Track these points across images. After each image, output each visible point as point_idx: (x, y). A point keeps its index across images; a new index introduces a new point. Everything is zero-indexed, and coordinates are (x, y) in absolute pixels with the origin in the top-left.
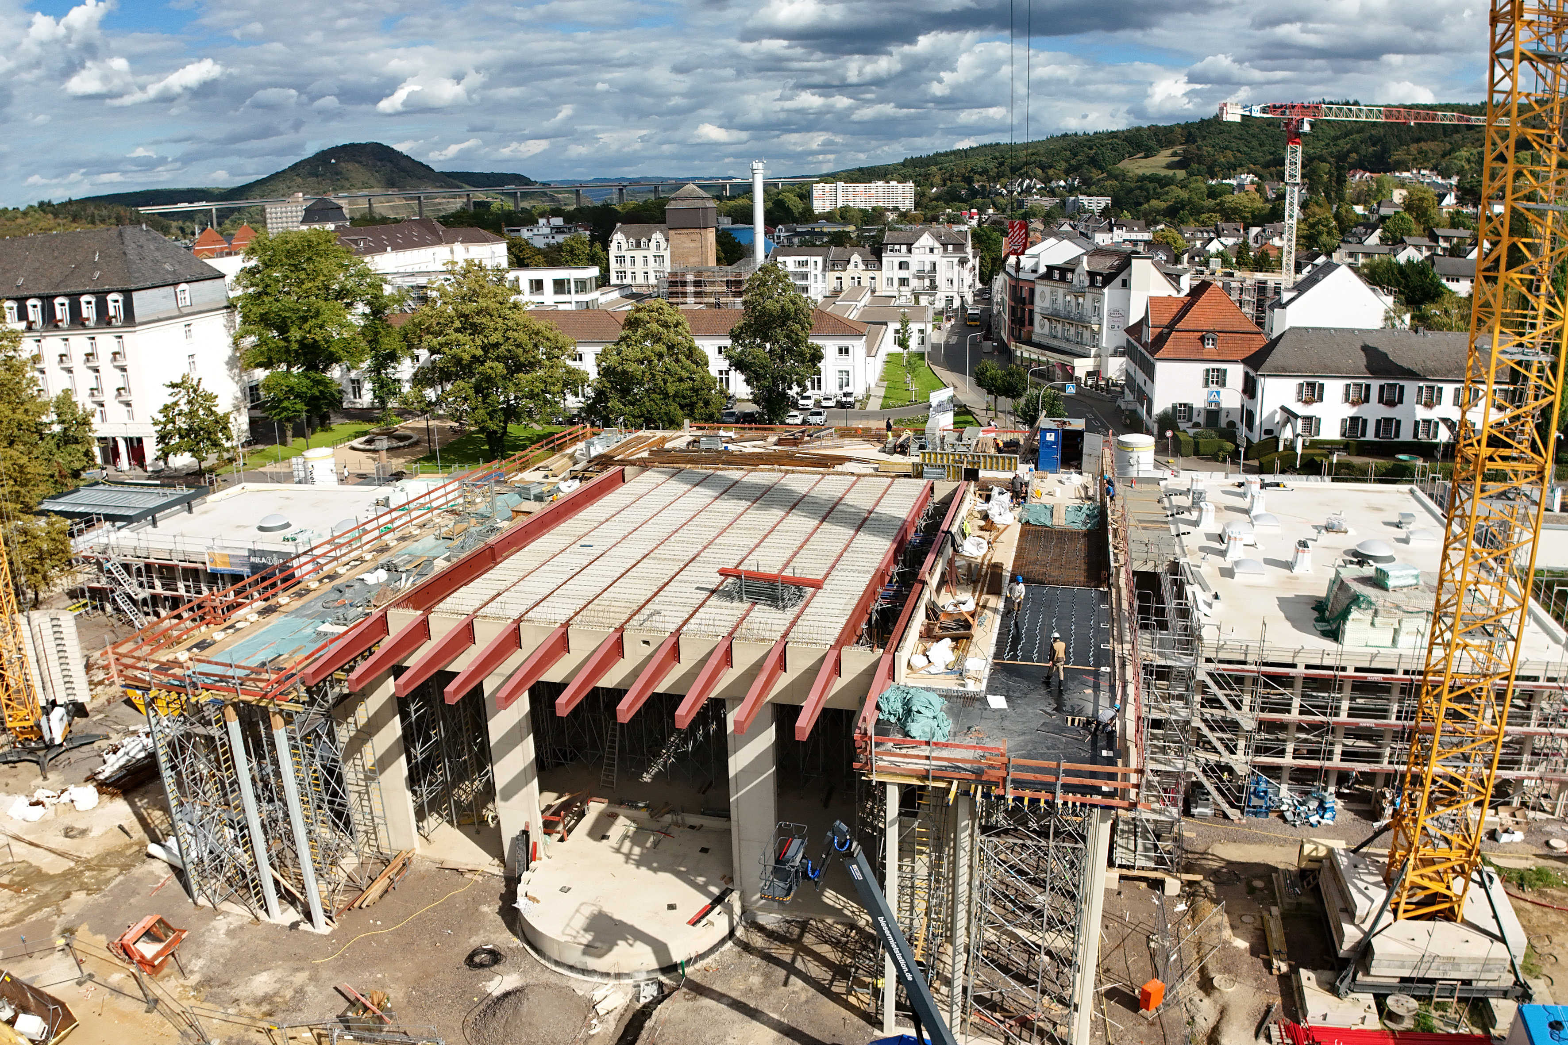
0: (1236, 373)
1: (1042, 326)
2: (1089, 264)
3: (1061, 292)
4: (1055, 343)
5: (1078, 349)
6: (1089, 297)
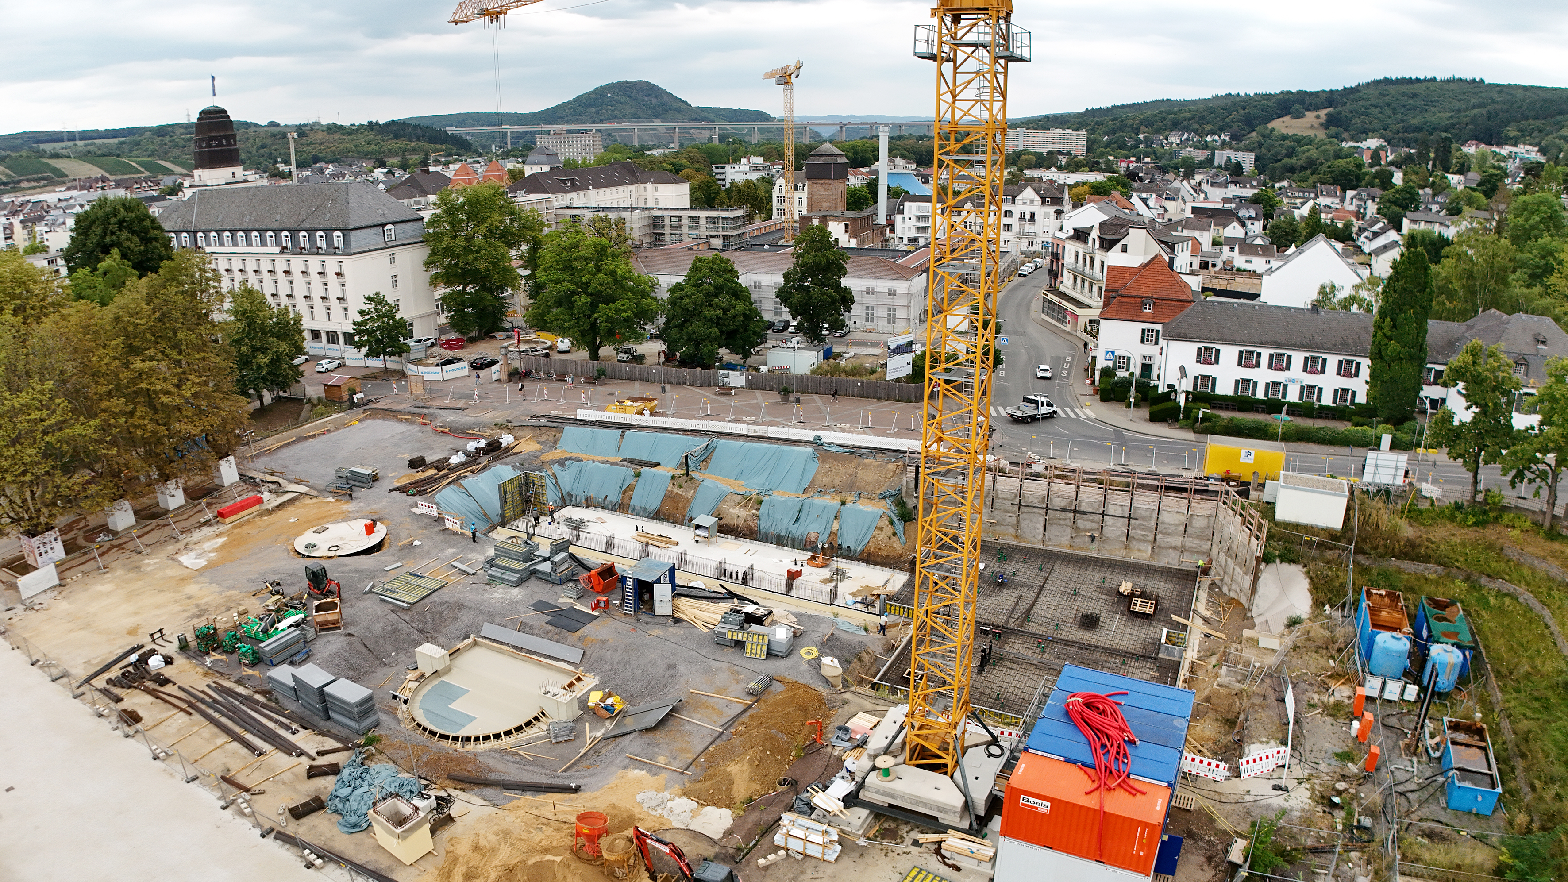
1: (1068, 279)
2: (1100, 230)
3: (1081, 251)
4: (1074, 294)
6: (1098, 257)
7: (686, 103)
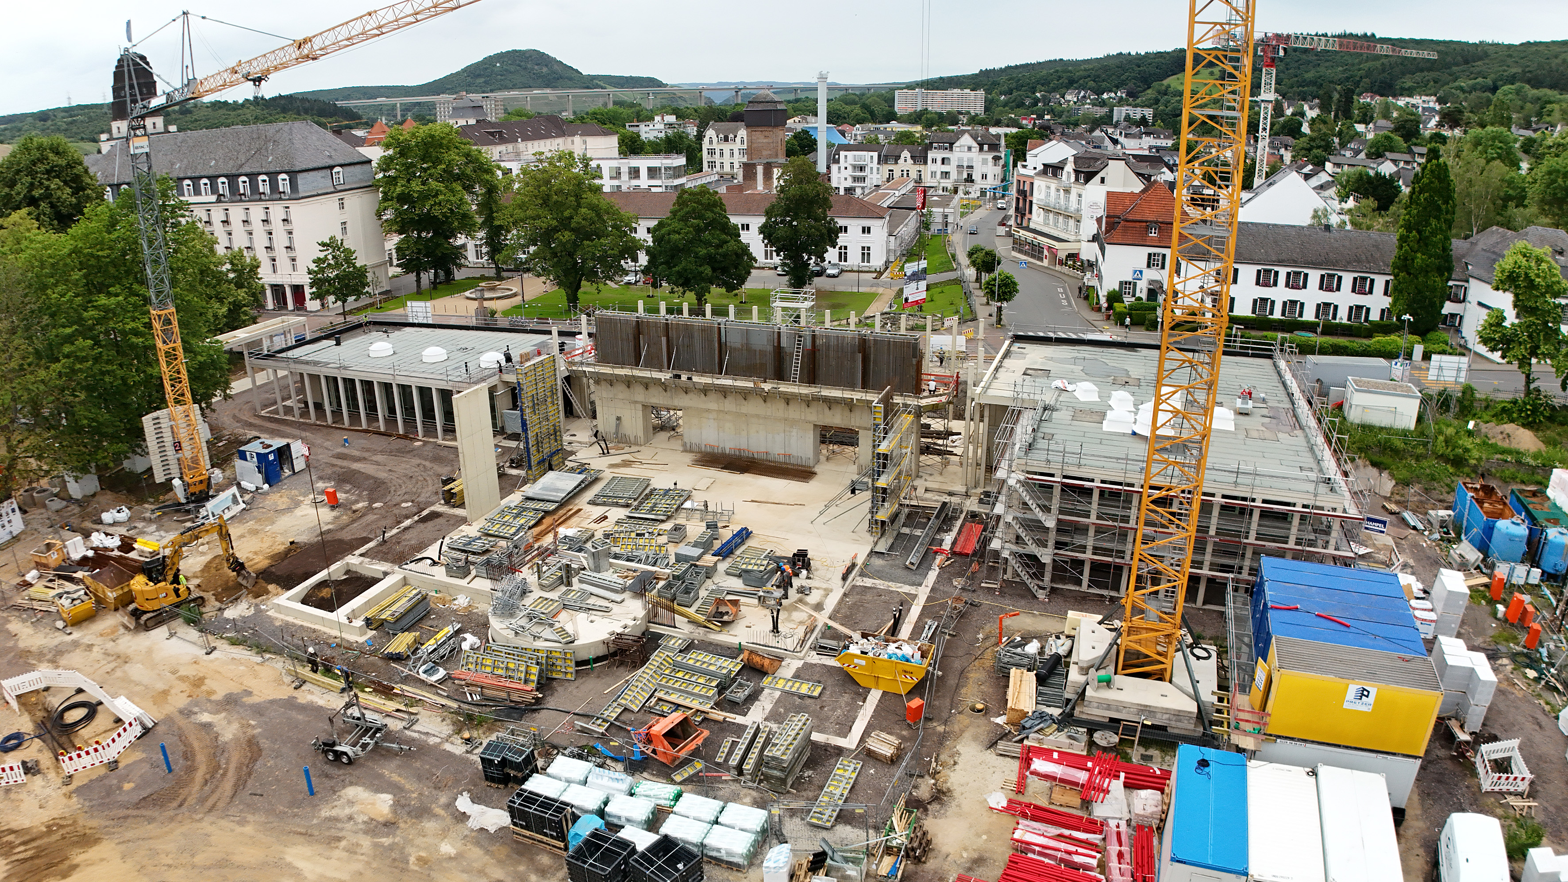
1: (1038, 216)
2: (1075, 163)
3: (1053, 187)
4: (1046, 229)
5: (1063, 235)
6: (1074, 191)
7: (577, 71)
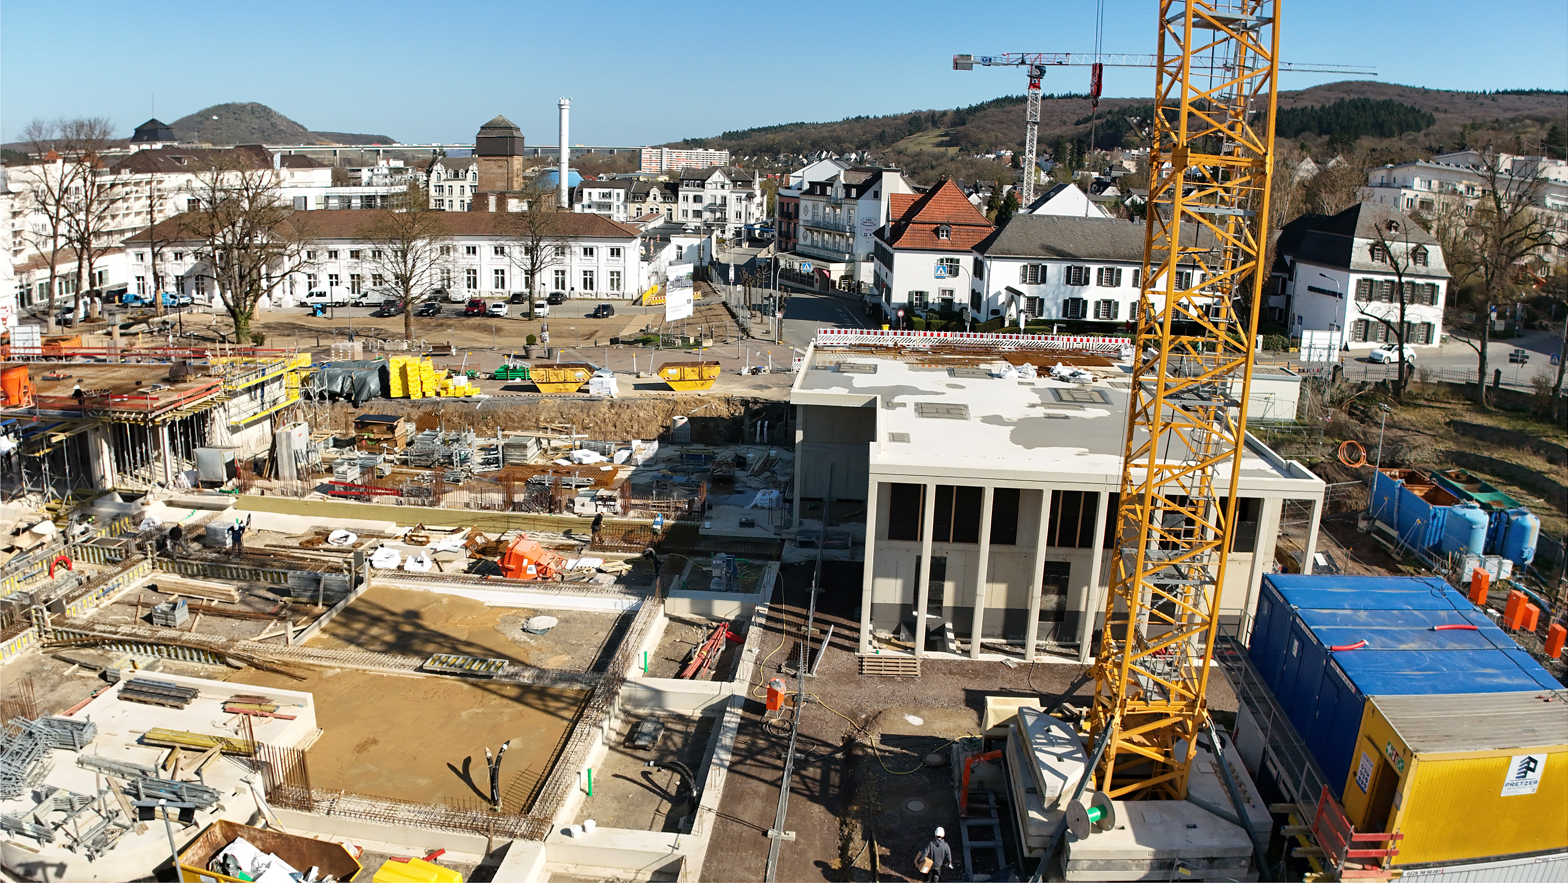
0: (966, 262)
1: (805, 238)
2: (845, 178)
3: (821, 205)
4: (815, 252)
5: (835, 256)
6: (845, 207)
7: (301, 126)
